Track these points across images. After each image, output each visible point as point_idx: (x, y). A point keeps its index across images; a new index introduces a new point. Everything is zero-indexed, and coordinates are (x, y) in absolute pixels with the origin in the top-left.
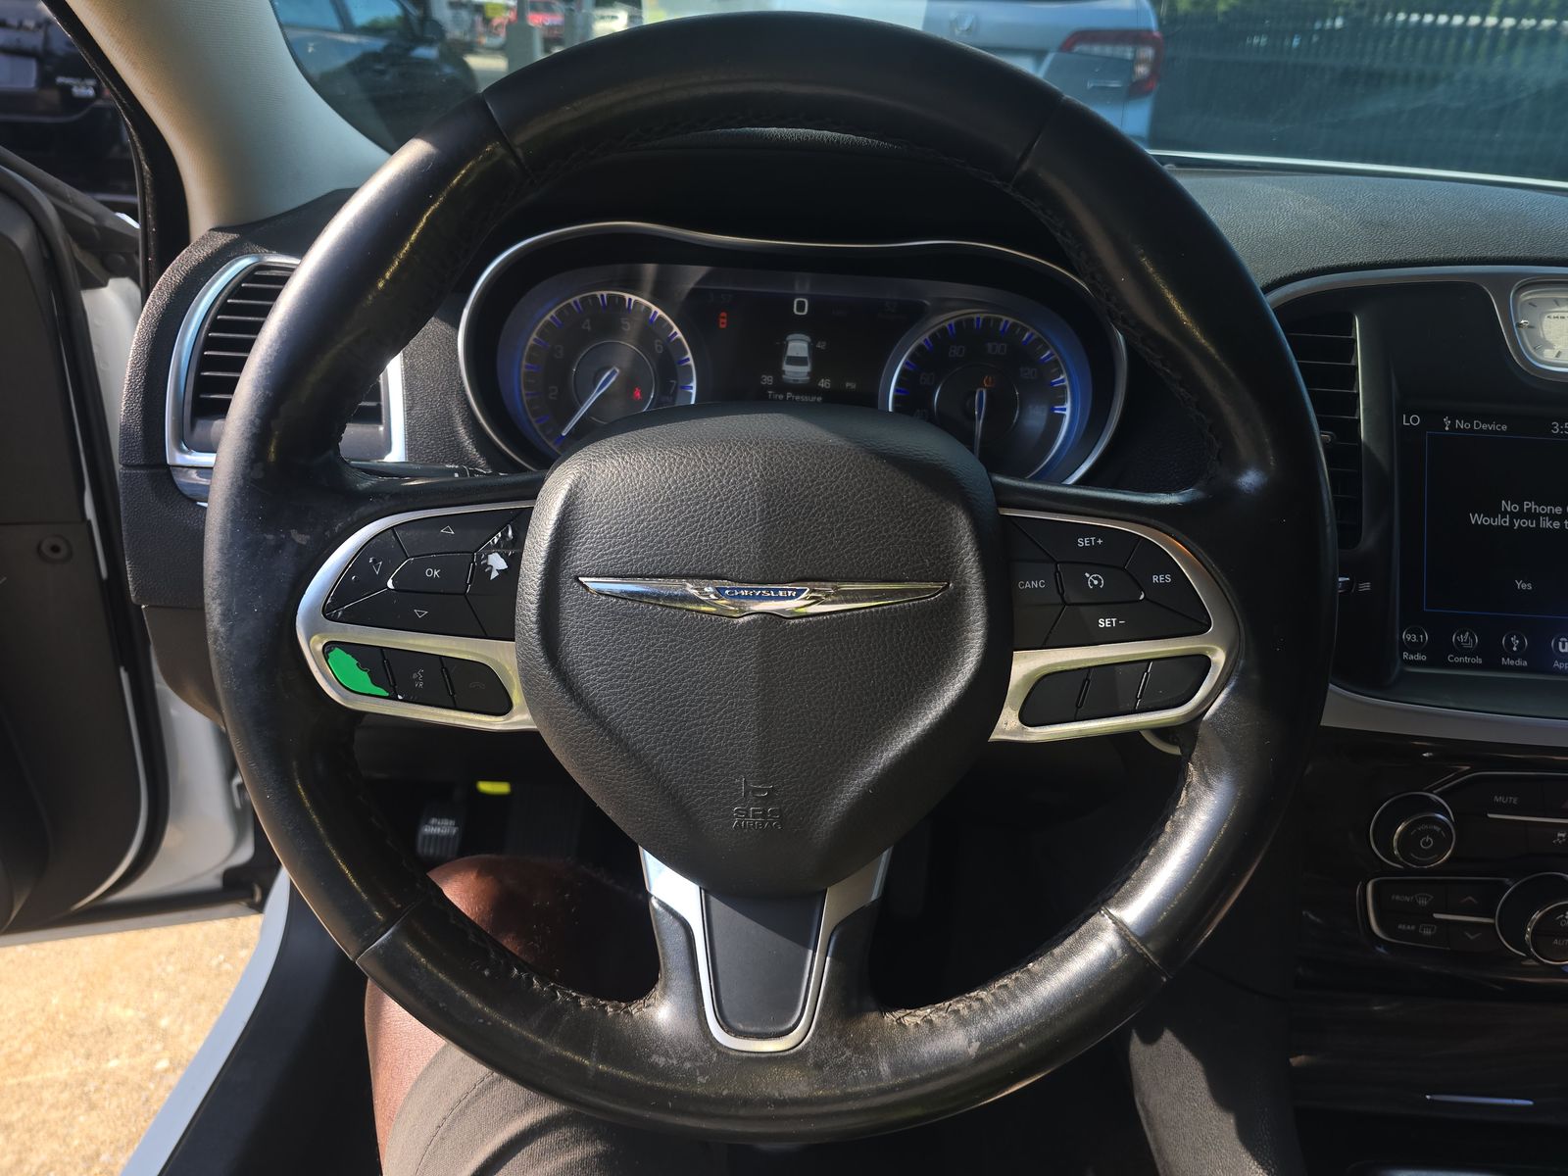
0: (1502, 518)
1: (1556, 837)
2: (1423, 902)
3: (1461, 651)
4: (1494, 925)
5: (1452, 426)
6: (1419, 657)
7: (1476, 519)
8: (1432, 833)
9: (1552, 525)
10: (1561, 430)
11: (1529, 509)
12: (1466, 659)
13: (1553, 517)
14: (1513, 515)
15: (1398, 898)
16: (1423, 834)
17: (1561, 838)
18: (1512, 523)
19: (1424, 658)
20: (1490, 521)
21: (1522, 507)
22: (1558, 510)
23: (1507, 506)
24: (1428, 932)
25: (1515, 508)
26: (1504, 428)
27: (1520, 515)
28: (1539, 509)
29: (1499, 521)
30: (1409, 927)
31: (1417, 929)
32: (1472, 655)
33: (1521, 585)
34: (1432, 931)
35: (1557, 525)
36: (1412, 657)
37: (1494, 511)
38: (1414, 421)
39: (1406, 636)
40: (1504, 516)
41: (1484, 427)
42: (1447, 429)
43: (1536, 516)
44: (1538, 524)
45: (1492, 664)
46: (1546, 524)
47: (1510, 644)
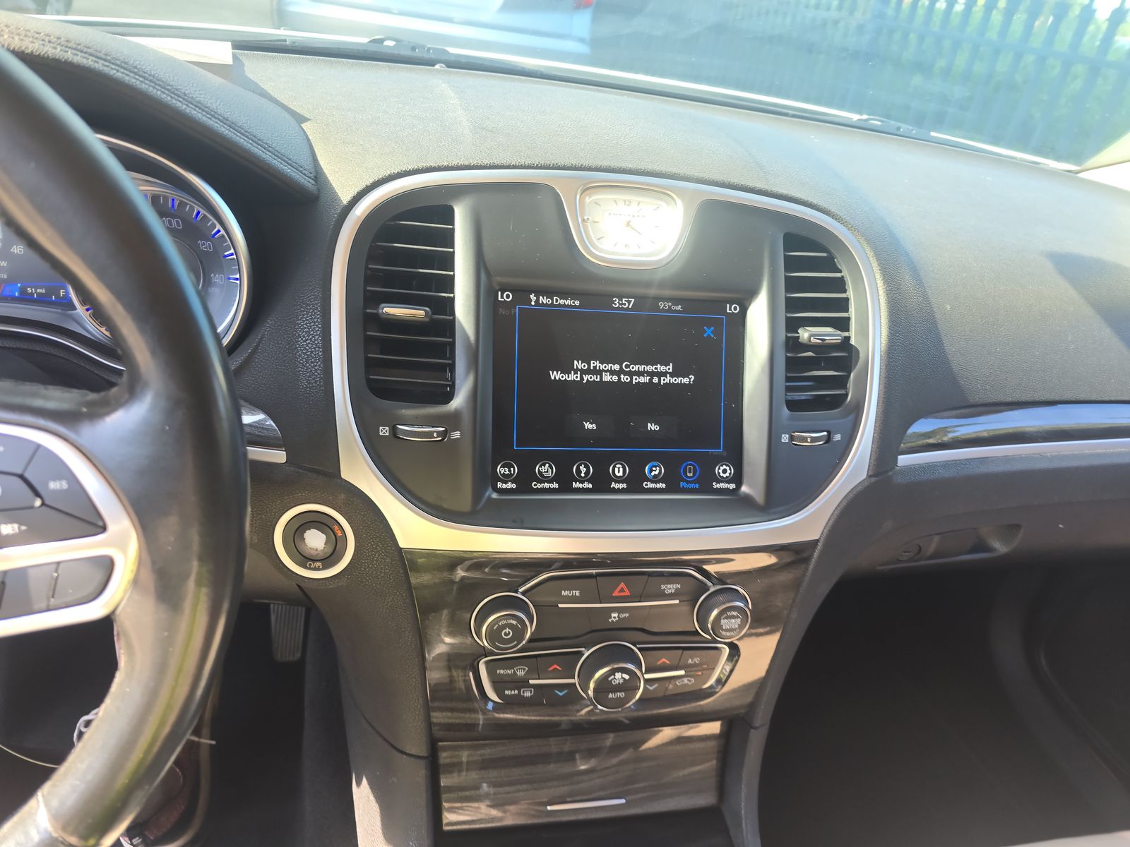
0: (574, 374)
1: (611, 617)
2: (521, 673)
3: (543, 479)
4: (575, 684)
5: (538, 300)
6: (510, 485)
7: (555, 375)
8: (510, 626)
9: (611, 378)
10: (620, 304)
11: (595, 367)
12: (546, 485)
13: (612, 372)
14: (583, 372)
15: (502, 671)
16: (504, 627)
17: (615, 618)
18: (582, 378)
19: (514, 486)
20: (565, 377)
21: (589, 365)
22: (617, 367)
23: (578, 364)
24: (527, 694)
25: (584, 366)
26: (577, 303)
27: (588, 372)
28: (602, 367)
29: (572, 377)
30: (513, 692)
31: (519, 692)
32: (550, 481)
33: (588, 426)
34: (531, 692)
35: (615, 378)
36: (504, 486)
37: (568, 369)
38: (507, 297)
39: (501, 470)
40: (576, 373)
41: (562, 302)
42: (533, 303)
43: (600, 372)
44: (601, 378)
45: (566, 488)
46: (607, 378)
47: (579, 471)
